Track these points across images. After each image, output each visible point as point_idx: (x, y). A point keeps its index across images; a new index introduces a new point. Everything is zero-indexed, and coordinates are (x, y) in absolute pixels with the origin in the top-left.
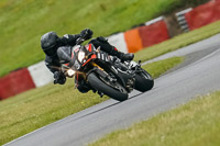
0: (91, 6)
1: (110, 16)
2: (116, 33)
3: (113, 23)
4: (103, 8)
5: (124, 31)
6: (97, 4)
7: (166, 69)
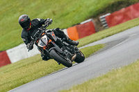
0: (46, 12)
1: (58, 19)
3: (60, 23)
7: (93, 52)
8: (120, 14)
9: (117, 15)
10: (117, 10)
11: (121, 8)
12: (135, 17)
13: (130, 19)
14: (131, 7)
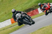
0: (3, 13)
2: (9, 19)
3: (8, 17)
4: (6, 13)
5: (11, 19)
6: (4, 12)
8: (30, 13)
9: (29, 14)
10: (29, 12)
11: (31, 11)
12: (36, 14)
13: (34, 15)
14: (35, 10)
